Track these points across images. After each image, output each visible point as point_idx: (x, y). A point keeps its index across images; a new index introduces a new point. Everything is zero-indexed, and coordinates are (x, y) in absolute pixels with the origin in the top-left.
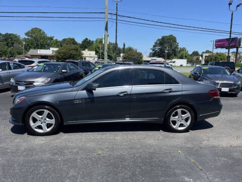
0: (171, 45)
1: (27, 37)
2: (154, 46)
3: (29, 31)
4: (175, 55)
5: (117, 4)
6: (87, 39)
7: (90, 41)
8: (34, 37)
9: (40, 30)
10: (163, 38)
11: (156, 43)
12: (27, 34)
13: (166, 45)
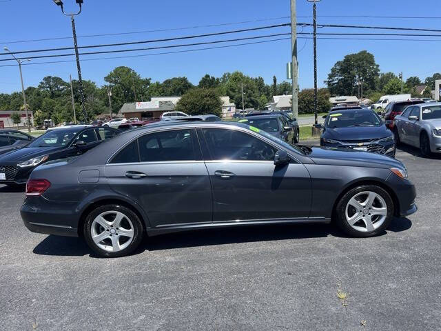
0: (364, 71)
1: (108, 84)
2: (331, 76)
3: (111, 74)
4: (373, 88)
5: (315, 6)
6: (208, 76)
7: (213, 78)
8: (120, 83)
9: (129, 70)
10: (348, 59)
11: (333, 70)
12: (107, 79)
13: (354, 72)
